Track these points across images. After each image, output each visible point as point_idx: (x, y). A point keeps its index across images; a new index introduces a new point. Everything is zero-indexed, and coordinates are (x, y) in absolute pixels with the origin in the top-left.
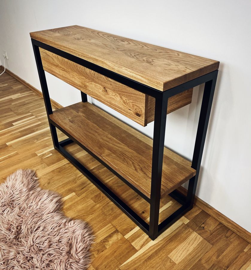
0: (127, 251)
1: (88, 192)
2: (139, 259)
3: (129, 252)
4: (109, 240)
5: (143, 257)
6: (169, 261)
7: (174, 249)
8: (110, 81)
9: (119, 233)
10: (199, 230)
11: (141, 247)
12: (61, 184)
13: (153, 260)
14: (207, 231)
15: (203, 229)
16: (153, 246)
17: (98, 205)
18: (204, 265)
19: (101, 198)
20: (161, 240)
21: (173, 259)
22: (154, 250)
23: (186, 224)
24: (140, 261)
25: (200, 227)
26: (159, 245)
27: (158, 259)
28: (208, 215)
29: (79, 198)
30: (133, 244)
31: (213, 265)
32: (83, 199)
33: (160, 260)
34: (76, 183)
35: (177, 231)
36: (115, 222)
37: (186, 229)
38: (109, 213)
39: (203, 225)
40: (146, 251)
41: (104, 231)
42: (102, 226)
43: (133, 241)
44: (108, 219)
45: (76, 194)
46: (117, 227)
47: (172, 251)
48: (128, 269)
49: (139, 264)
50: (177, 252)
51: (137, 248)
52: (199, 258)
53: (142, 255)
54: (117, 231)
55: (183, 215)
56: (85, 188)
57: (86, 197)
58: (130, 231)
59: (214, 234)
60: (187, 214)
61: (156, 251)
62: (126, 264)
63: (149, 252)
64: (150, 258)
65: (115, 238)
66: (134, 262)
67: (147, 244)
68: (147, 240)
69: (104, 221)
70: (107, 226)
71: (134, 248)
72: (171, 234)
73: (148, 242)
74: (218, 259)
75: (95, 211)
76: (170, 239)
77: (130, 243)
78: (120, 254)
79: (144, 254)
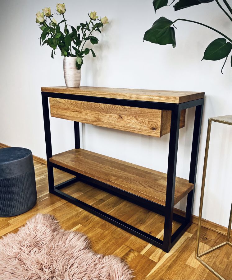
0: (147, 264)
1: (93, 223)
2: (160, 269)
3: (149, 265)
4: (127, 258)
5: (164, 267)
6: (188, 267)
7: (188, 258)
8: (126, 108)
9: (135, 251)
10: (204, 240)
11: (159, 259)
12: (65, 219)
13: (174, 268)
14: (210, 241)
15: (207, 240)
16: (169, 257)
17: (107, 232)
18: (220, 266)
19: (108, 226)
20: (175, 252)
21: (191, 265)
22: (172, 260)
23: (190, 237)
24: (163, 271)
25: (203, 238)
26: (174, 256)
27: (178, 267)
28: (207, 229)
29: (86, 229)
30: (150, 258)
31: (227, 265)
32: (90, 228)
33: (180, 268)
34: (79, 217)
35: (186, 243)
36: (127, 243)
37: (192, 241)
38: (119, 237)
39: (205, 237)
40: (164, 262)
41: (120, 251)
42: (116, 248)
43: (150, 256)
44: (120, 242)
45: (83, 226)
46: (130, 247)
47: (187, 259)
48: (154, 278)
49: (162, 273)
50: (192, 259)
51: (155, 261)
52: (213, 261)
53: (162, 266)
54: (132, 250)
55: (185, 231)
56: (89, 220)
57: (93, 227)
58: (144, 248)
59: (217, 242)
60: (188, 230)
61: (173, 261)
62: (151, 275)
63: (167, 263)
64: (170, 267)
65: (132, 256)
66: (157, 273)
67: (163, 256)
68: (162, 253)
69: (117, 244)
70: (121, 247)
71: (153, 261)
72: (181, 246)
73: (164, 255)
74: (229, 260)
75: (105, 236)
76: (182, 250)
77: (147, 257)
78: (142, 268)
79: (164, 265)
